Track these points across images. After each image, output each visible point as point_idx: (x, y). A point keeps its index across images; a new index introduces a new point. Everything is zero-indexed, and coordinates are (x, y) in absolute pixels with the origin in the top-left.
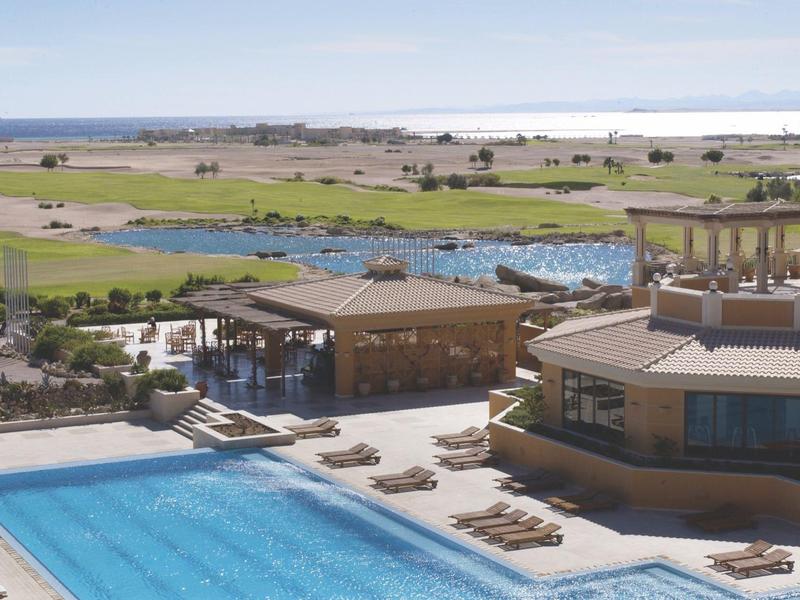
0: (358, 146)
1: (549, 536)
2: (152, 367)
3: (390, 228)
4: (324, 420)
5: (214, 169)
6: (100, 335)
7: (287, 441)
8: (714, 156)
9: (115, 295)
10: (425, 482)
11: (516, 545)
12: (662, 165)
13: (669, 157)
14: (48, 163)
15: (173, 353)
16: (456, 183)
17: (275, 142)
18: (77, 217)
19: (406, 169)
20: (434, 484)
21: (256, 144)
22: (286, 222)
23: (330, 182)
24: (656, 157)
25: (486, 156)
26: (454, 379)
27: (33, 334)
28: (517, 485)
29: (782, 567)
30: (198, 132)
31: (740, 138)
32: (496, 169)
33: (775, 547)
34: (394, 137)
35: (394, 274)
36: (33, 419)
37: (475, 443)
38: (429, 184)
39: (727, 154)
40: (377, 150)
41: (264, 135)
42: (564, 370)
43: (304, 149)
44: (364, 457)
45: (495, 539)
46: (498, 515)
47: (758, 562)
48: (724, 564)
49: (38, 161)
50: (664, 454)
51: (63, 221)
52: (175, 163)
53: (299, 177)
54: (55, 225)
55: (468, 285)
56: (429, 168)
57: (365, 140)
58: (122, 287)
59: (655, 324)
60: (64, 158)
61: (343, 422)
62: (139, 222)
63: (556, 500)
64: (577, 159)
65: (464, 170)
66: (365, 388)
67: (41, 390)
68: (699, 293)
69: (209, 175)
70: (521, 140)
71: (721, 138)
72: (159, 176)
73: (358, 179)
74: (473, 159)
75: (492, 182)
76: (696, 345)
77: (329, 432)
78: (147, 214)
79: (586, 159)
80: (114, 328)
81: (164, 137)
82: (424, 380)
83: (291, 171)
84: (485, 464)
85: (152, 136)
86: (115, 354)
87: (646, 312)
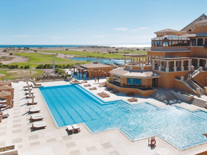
0: (103, 48)
1: (108, 96)
2: (68, 74)
3: (104, 58)
4: (86, 81)
5: (86, 51)
6: (63, 70)
7: (81, 83)
8: (144, 50)
9: (68, 65)
10: (95, 89)
11: (104, 97)
12: (138, 51)
13: (139, 50)
14: (67, 50)
15: (71, 72)
16: (113, 53)
17: (94, 48)
18: (68, 56)
19: (108, 51)
20: (97, 89)
21: (92, 48)
22: (92, 57)
23: (98, 52)
24: (137, 50)
25: (117, 49)
26: (103, 76)
27: (55, 70)
28: (106, 89)
29: (136, 101)
30: (85, 47)
31: (148, 48)
32: (118, 51)
33: (136, 98)
34: (108, 47)
35: (97, 63)
36: (52, 80)
37: (104, 84)
38: (110, 53)
39: (146, 50)
40: (105, 49)
41: (93, 47)
42: (113, 75)
43: (97, 49)
44: (89, 86)
45: (102, 96)
46: (103, 93)
47: (133, 100)
48: (129, 100)
49: (65, 50)
50: (124, 86)
51: (66, 57)
52: (81, 50)
53: (95, 52)
54: (65, 57)
55: (110, 65)
56: (110, 51)
57: (104, 48)
58: (69, 64)
59: (125, 69)
60: (68, 49)
61: (88, 81)
62: (75, 57)
63: (110, 91)
64: (128, 50)
65: (114, 51)
66: (92, 77)
67: (54, 77)
68: (130, 65)
69: (85, 51)
70: (122, 48)
71: (146, 48)
72: (79, 52)
73: (102, 52)
74: (116, 50)
75: (117, 53)
76: (129, 72)
77: (86, 82)
78: (76, 56)
79: (129, 50)
80: (65, 69)
81: (81, 47)
82: (100, 76)
83: (94, 51)
84: (104, 87)
85: (80, 47)
86: (64, 72)
87: (124, 68)
